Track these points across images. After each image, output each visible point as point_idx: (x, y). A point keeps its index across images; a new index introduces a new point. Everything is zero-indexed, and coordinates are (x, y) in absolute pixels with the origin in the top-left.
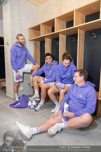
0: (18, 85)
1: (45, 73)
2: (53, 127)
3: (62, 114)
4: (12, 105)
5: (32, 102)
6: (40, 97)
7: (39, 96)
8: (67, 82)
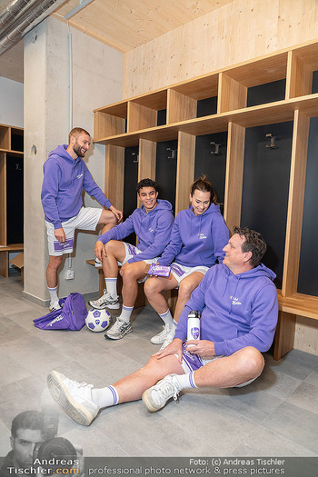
0: (60, 264)
1: (137, 232)
2: (157, 387)
3: (183, 348)
4: (41, 323)
5: (97, 314)
6: (120, 301)
7: (116, 298)
8: (198, 260)
